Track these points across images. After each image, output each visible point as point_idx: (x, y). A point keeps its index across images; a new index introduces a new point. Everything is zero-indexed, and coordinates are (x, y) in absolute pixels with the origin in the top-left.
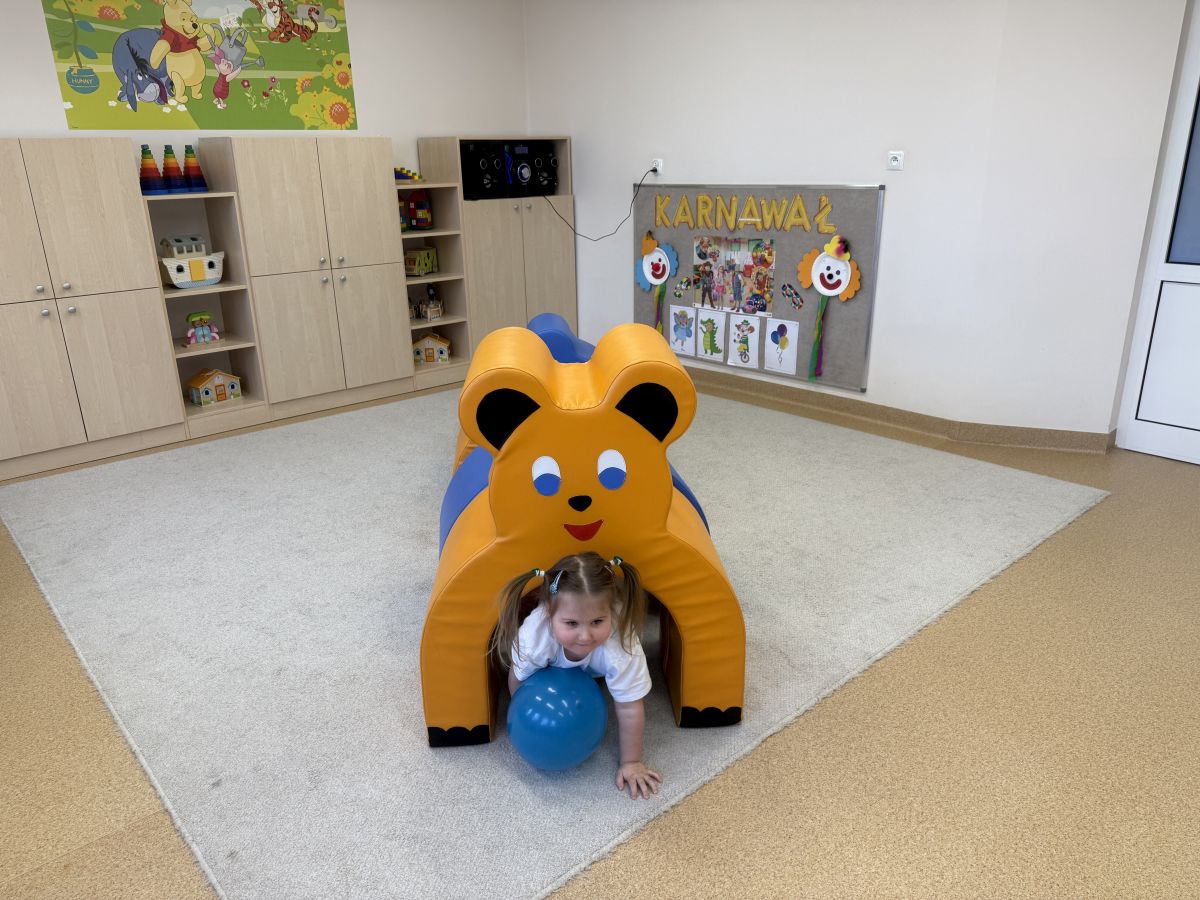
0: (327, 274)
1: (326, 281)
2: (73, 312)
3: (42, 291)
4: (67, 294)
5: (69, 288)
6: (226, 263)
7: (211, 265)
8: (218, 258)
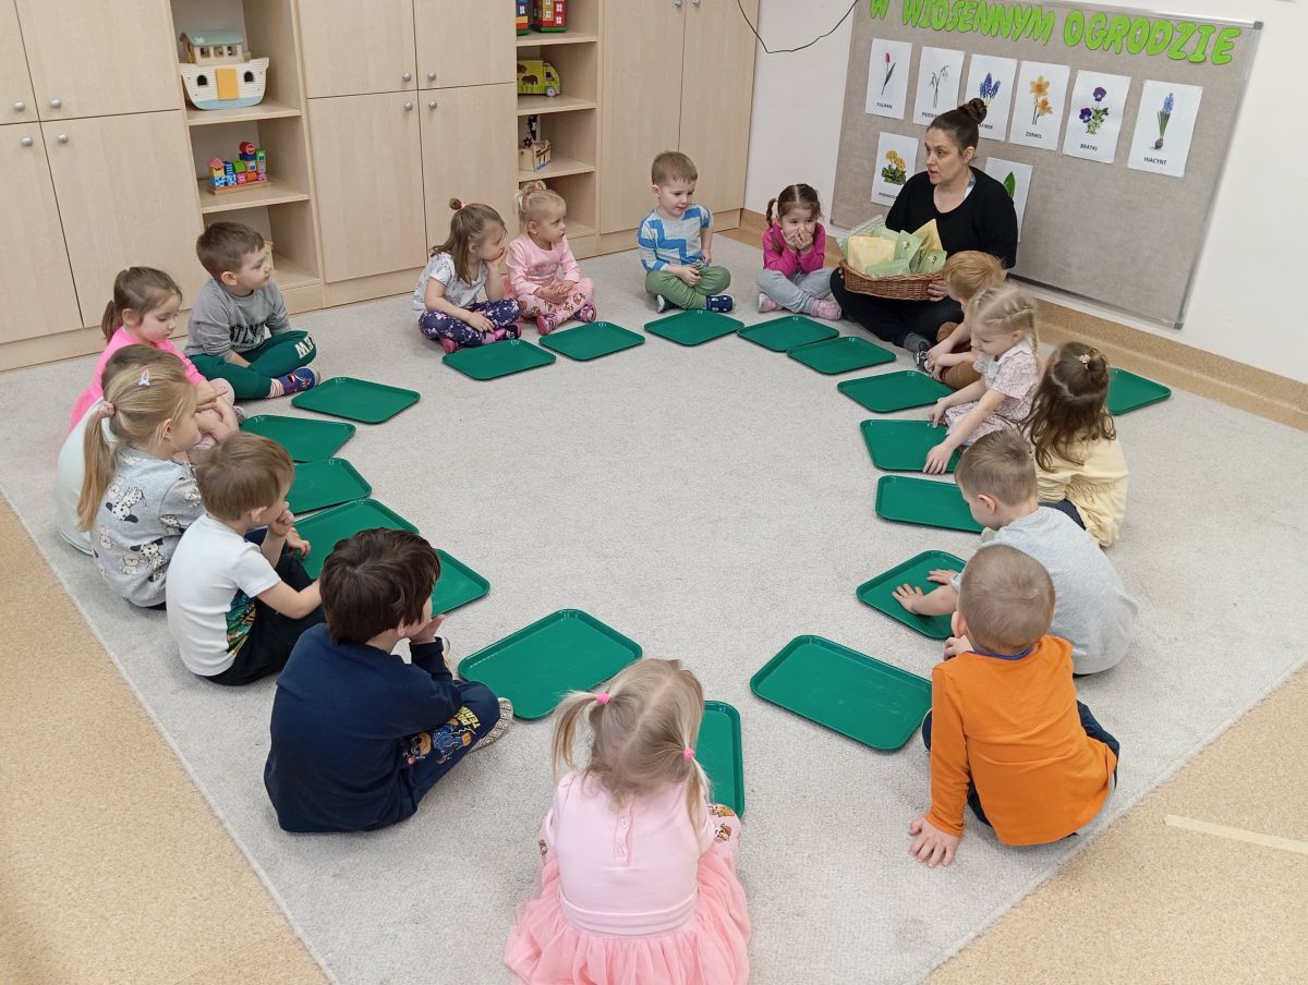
0: (410, 98)
1: (411, 108)
2: (64, 141)
3: (21, 110)
4: (56, 116)
5: (58, 107)
6: (271, 75)
7: (249, 77)
8: (259, 67)
